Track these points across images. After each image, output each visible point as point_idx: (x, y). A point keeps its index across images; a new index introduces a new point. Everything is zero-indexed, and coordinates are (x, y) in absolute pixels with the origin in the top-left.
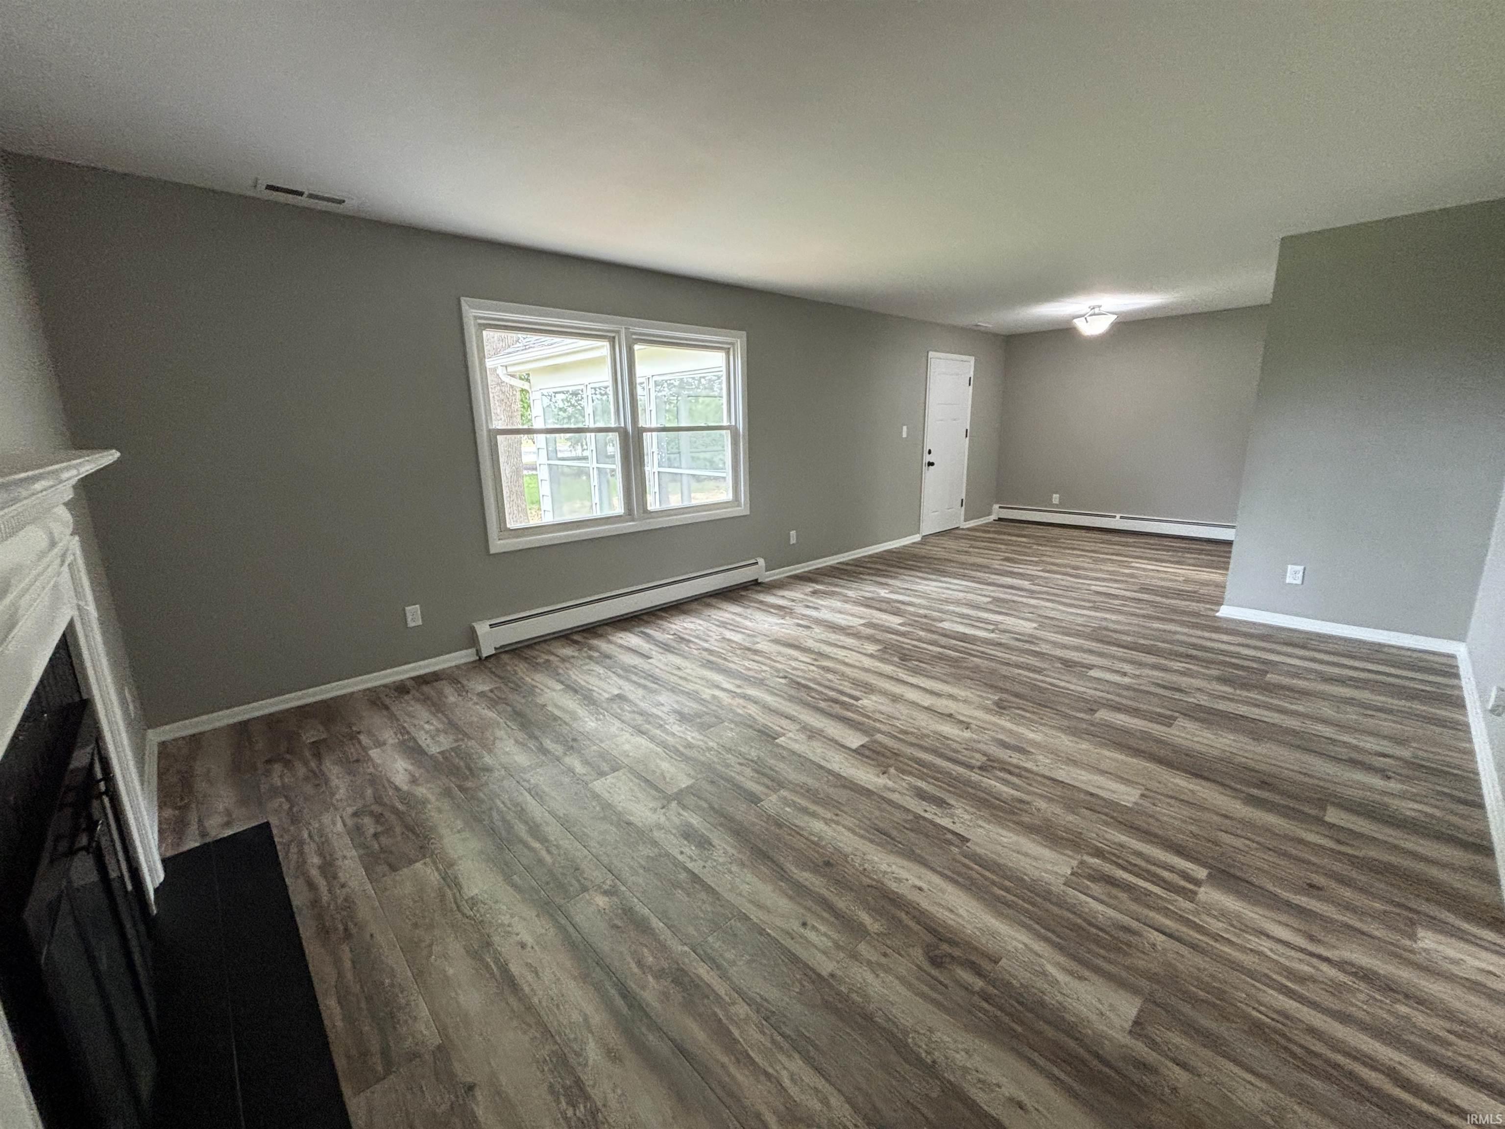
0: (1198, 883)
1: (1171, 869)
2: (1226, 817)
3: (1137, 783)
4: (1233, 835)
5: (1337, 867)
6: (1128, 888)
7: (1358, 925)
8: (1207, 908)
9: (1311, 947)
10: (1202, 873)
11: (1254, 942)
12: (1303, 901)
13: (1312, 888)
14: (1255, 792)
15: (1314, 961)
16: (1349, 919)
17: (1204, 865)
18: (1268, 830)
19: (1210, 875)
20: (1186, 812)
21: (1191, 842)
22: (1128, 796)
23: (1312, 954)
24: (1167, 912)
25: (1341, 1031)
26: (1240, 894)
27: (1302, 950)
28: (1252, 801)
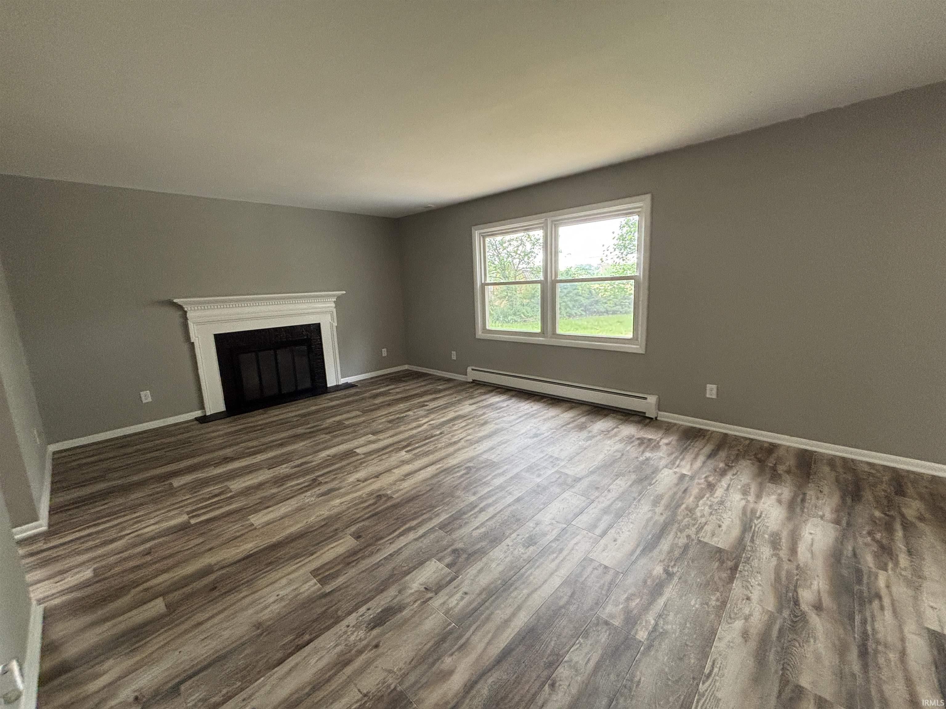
0: (190, 518)
1: (204, 513)
2: (210, 549)
3: (263, 527)
4: (199, 544)
5: (141, 573)
6: (209, 499)
7: (121, 555)
8: (180, 514)
9: (136, 533)
10: (193, 521)
11: (157, 519)
12: (148, 545)
13: (148, 553)
14: (212, 577)
15: (135, 530)
16: (126, 554)
17: (196, 524)
18: (186, 561)
19: (189, 523)
20: (226, 536)
21: (210, 526)
22: (257, 519)
23: (137, 531)
24: (190, 504)
25: (116, 522)
26: (175, 526)
27: (140, 530)
28: (207, 571)
